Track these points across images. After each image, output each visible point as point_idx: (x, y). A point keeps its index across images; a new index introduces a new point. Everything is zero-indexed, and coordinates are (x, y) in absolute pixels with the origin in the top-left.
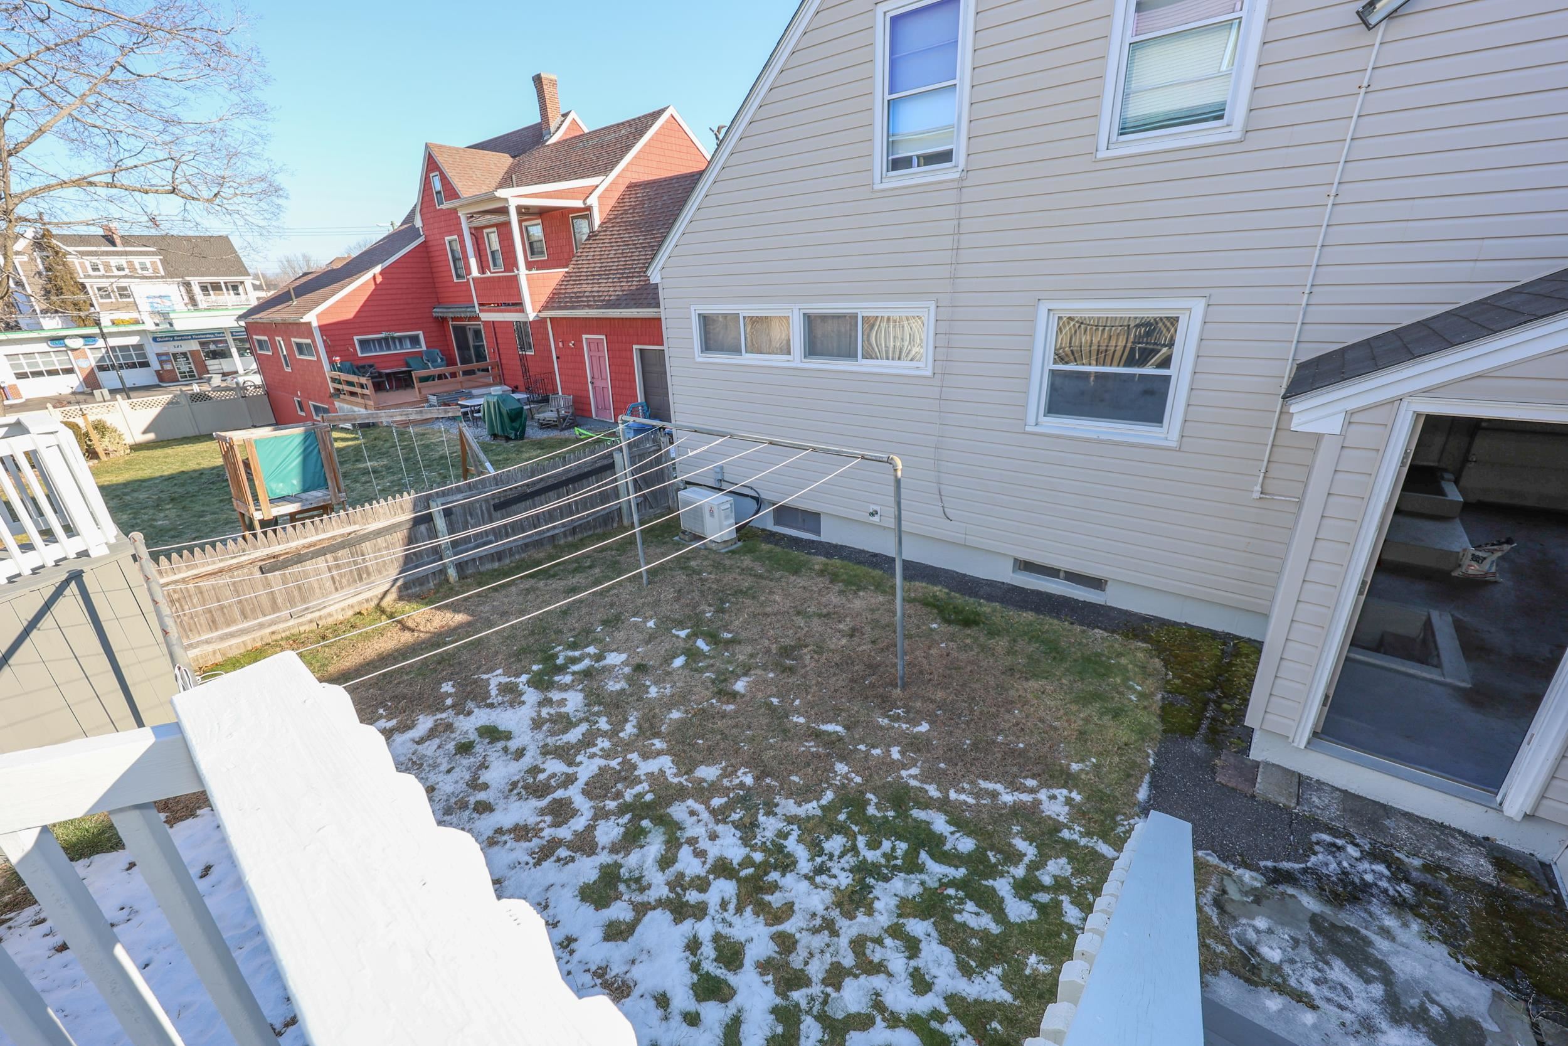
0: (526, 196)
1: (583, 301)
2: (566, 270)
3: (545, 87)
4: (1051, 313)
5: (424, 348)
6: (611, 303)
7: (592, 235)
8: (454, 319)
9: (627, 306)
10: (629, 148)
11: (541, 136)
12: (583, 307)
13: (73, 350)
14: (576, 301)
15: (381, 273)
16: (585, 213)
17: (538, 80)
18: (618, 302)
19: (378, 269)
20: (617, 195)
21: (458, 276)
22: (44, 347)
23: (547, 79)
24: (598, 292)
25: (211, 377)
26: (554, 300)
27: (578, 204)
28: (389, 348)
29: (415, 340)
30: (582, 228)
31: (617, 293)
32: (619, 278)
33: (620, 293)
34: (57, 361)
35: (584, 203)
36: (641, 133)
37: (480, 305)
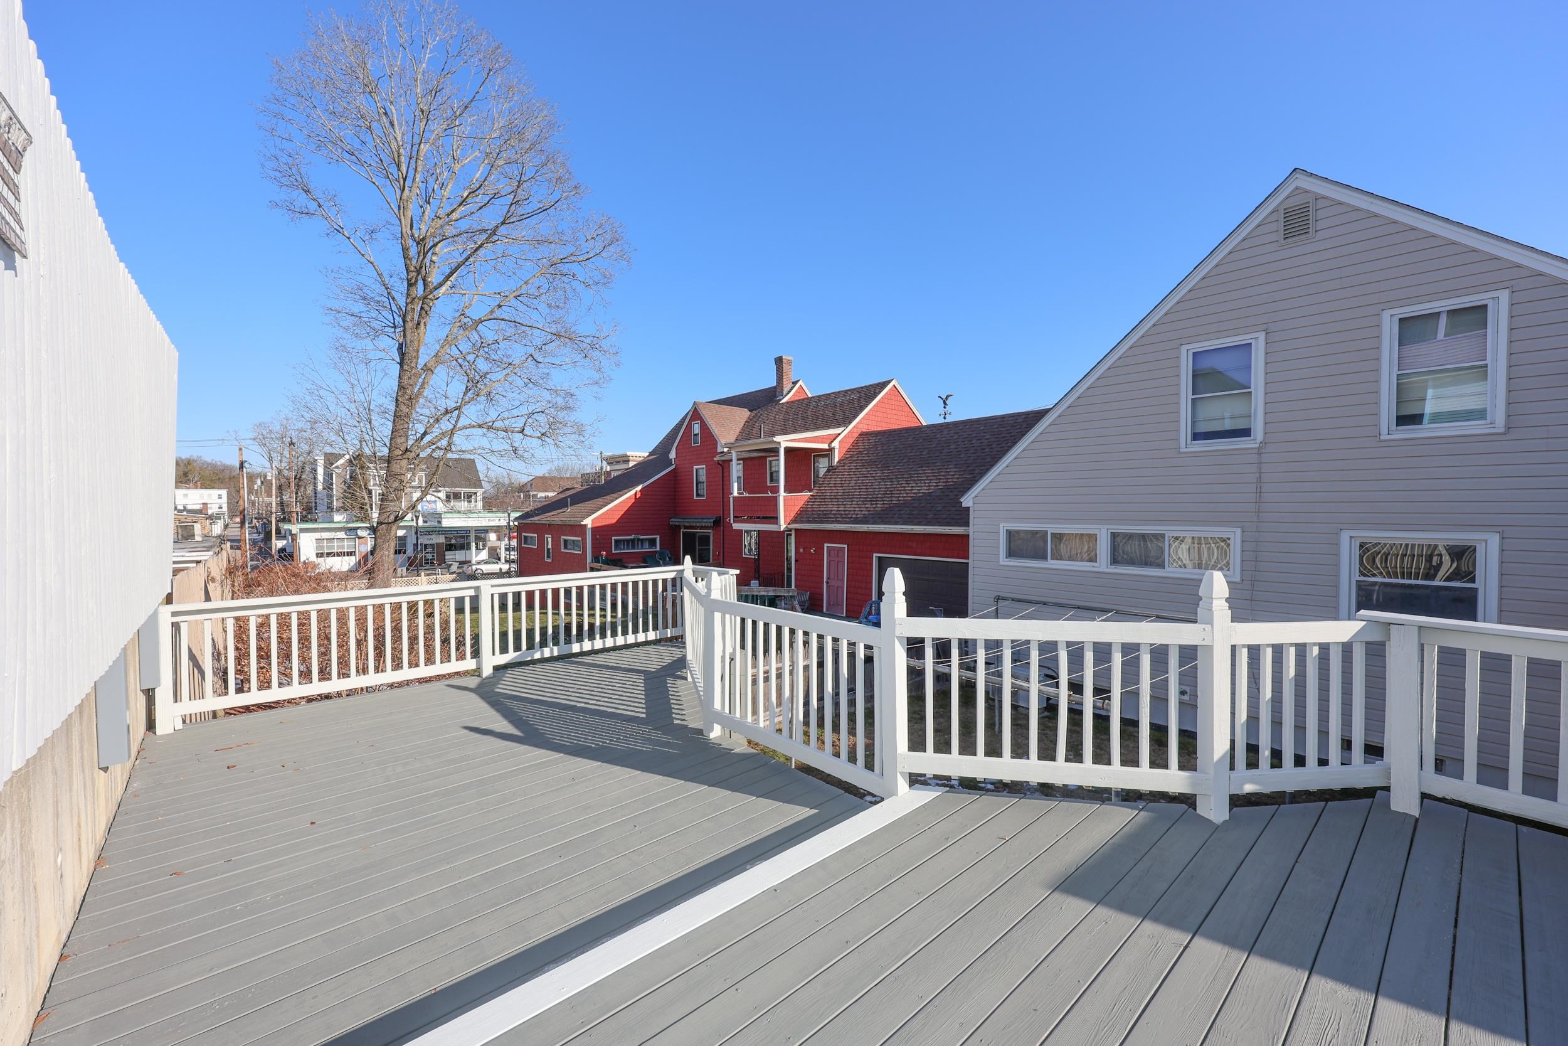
0: (791, 441)
1: (830, 518)
2: (811, 494)
3: (784, 365)
4: (1353, 540)
5: (658, 549)
6: (859, 519)
7: (831, 469)
8: (686, 527)
9: (874, 523)
10: (862, 408)
11: (775, 396)
12: (832, 522)
13: (360, 538)
14: (824, 517)
15: (640, 491)
16: (828, 453)
17: (779, 361)
18: (865, 520)
19: (639, 488)
20: (852, 440)
21: (698, 495)
22: (342, 535)
23: (786, 360)
24: (845, 511)
25: (452, 564)
26: (800, 517)
27: (826, 446)
28: (633, 548)
29: (652, 542)
30: (823, 465)
31: (863, 513)
32: (863, 501)
33: (867, 513)
34: (347, 546)
35: (829, 446)
36: (872, 398)
37: (735, 517)
